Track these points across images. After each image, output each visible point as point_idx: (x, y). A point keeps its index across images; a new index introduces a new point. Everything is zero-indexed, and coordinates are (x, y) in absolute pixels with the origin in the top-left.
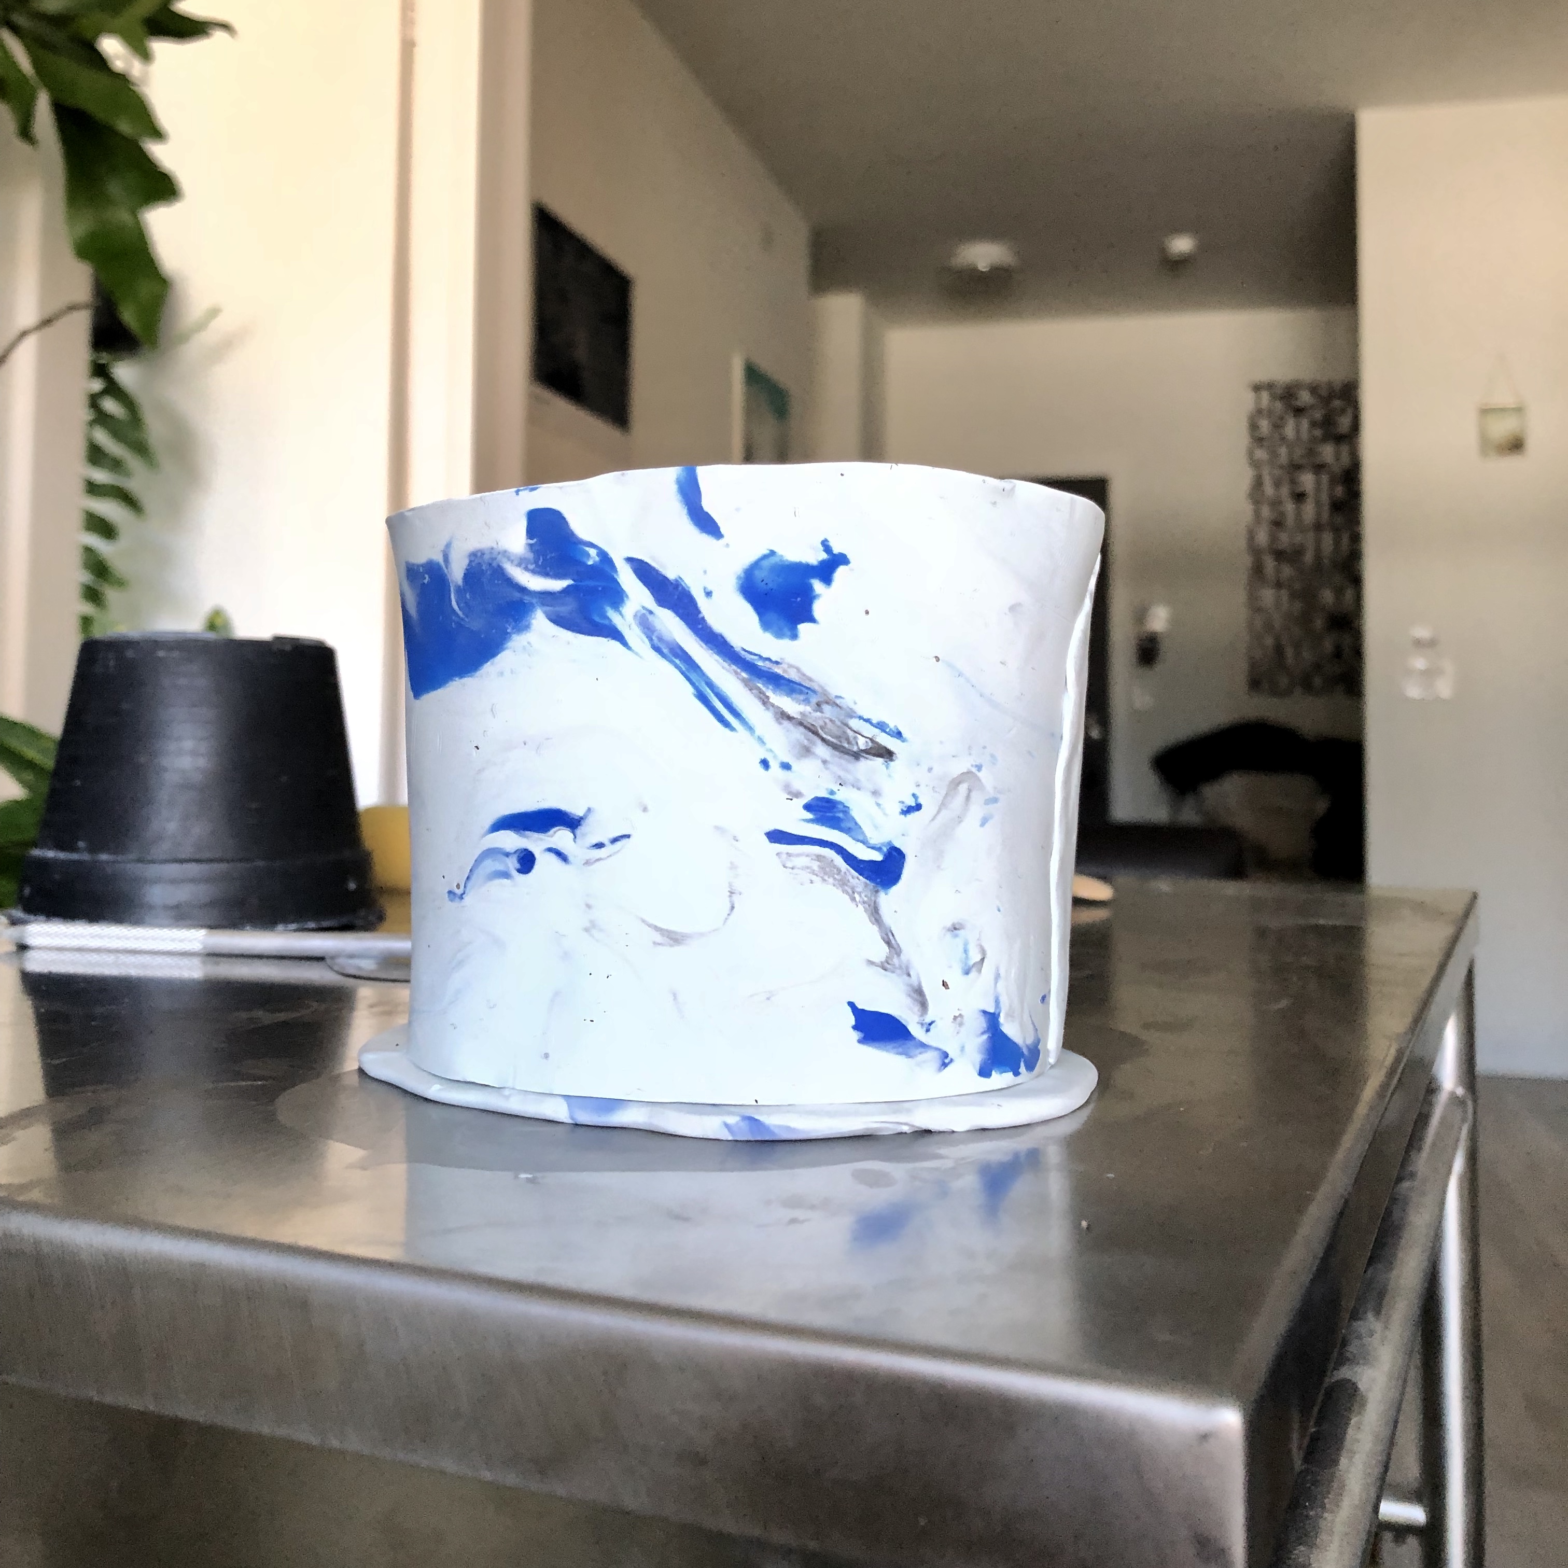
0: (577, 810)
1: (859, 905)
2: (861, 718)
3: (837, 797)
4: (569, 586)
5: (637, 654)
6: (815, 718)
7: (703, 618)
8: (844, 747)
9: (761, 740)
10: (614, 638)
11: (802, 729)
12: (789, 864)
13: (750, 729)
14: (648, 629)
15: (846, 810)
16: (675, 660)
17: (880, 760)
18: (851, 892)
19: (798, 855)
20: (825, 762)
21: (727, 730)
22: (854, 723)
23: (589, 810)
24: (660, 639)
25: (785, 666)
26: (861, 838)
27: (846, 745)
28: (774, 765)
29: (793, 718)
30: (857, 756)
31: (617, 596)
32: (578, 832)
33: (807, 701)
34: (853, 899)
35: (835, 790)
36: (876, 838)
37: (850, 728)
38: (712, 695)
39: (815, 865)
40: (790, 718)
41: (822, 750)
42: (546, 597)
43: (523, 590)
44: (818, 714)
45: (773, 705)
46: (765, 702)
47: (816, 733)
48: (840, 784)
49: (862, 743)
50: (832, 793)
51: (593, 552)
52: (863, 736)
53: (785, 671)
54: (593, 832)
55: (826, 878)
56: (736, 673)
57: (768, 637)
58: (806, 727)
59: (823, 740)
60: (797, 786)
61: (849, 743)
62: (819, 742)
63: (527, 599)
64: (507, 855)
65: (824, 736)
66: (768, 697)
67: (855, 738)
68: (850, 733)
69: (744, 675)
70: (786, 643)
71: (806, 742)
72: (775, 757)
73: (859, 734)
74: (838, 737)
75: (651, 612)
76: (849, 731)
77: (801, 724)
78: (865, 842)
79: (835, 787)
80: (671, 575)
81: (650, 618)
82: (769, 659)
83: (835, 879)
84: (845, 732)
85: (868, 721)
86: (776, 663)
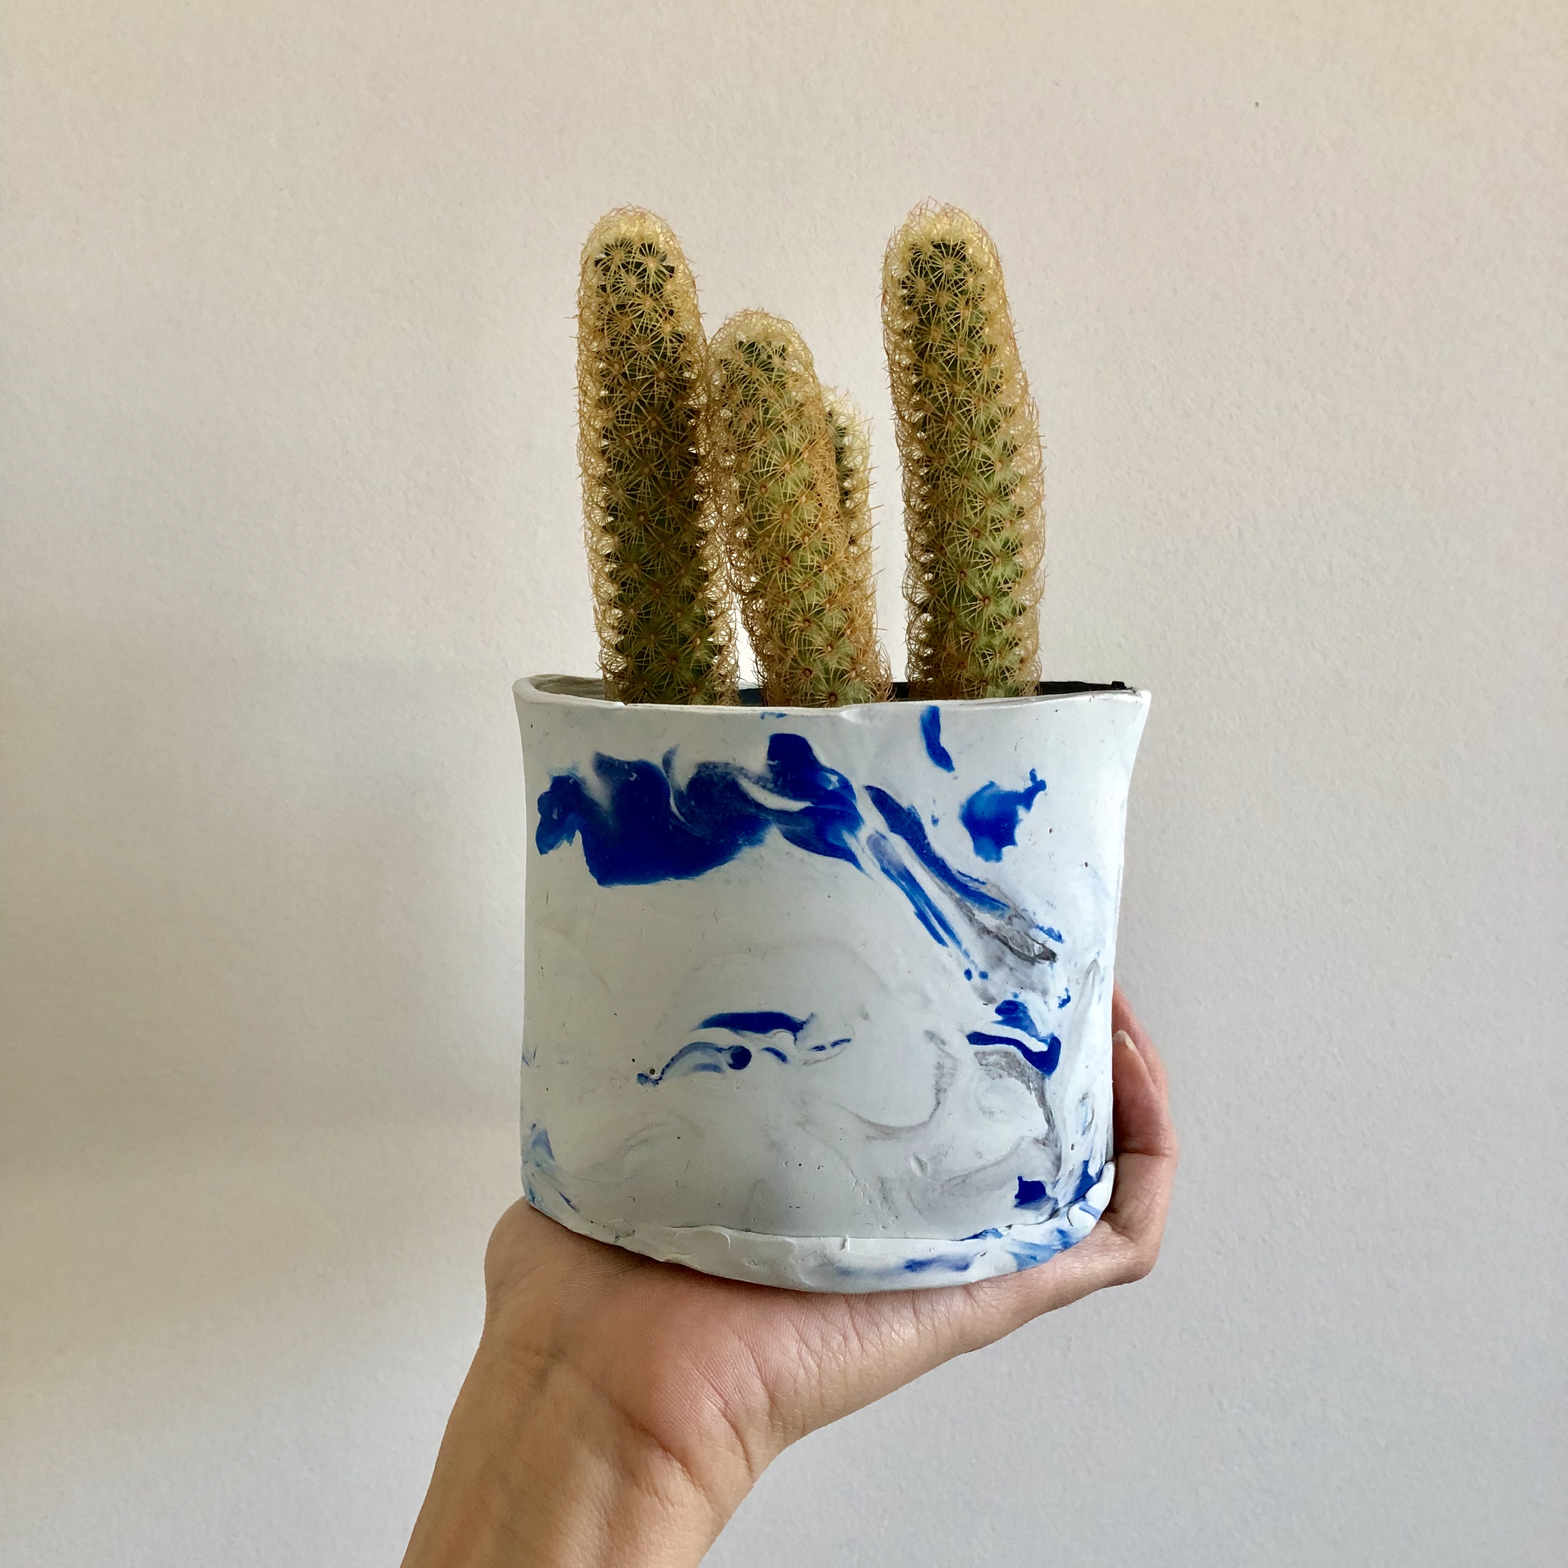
0: (798, 1014)
1: (1033, 1092)
2: (1038, 927)
3: (1020, 999)
4: (807, 808)
5: (867, 874)
6: (1006, 930)
7: (928, 844)
8: (1025, 955)
9: (966, 954)
10: (848, 860)
11: (997, 941)
12: (984, 1062)
13: (958, 943)
14: (880, 852)
15: (1025, 1010)
16: (901, 882)
17: (1045, 963)
18: (1026, 1081)
19: (992, 1054)
20: (1011, 969)
21: (940, 945)
22: (1034, 932)
23: (812, 1015)
24: (890, 863)
25: (988, 886)
26: (1034, 1033)
27: (1026, 953)
28: (975, 974)
29: (991, 932)
30: (1033, 960)
31: (853, 820)
32: (799, 1034)
33: (1002, 916)
34: (1029, 1088)
35: (1018, 992)
36: (1042, 1031)
37: (1030, 938)
38: (930, 914)
39: (1003, 1062)
40: (989, 932)
41: (1010, 959)
42: (782, 816)
43: (759, 806)
44: (1009, 927)
45: (977, 921)
46: (971, 919)
47: (1006, 944)
48: (1022, 988)
49: (1037, 950)
50: (1016, 996)
51: (834, 778)
52: (1038, 943)
53: (988, 890)
54: (811, 1036)
55: (1011, 1071)
56: (951, 894)
57: (980, 860)
58: (1000, 940)
59: (1011, 949)
60: (993, 991)
61: (1027, 949)
62: (1007, 950)
63: (763, 816)
64: (720, 1050)
65: (1012, 946)
66: (974, 915)
67: (1033, 945)
68: (1030, 942)
69: (958, 895)
70: (992, 865)
71: (999, 954)
72: (976, 967)
73: (1035, 941)
74: (1021, 946)
75: (884, 837)
76: (1029, 940)
77: (997, 937)
78: (1036, 1036)
80: (905, 804)
81: (883, 842)
82: (977, 880)
83: (1017, 1071)
84: (1026, 941)
85: (1041, 929)
86: (983, 883)
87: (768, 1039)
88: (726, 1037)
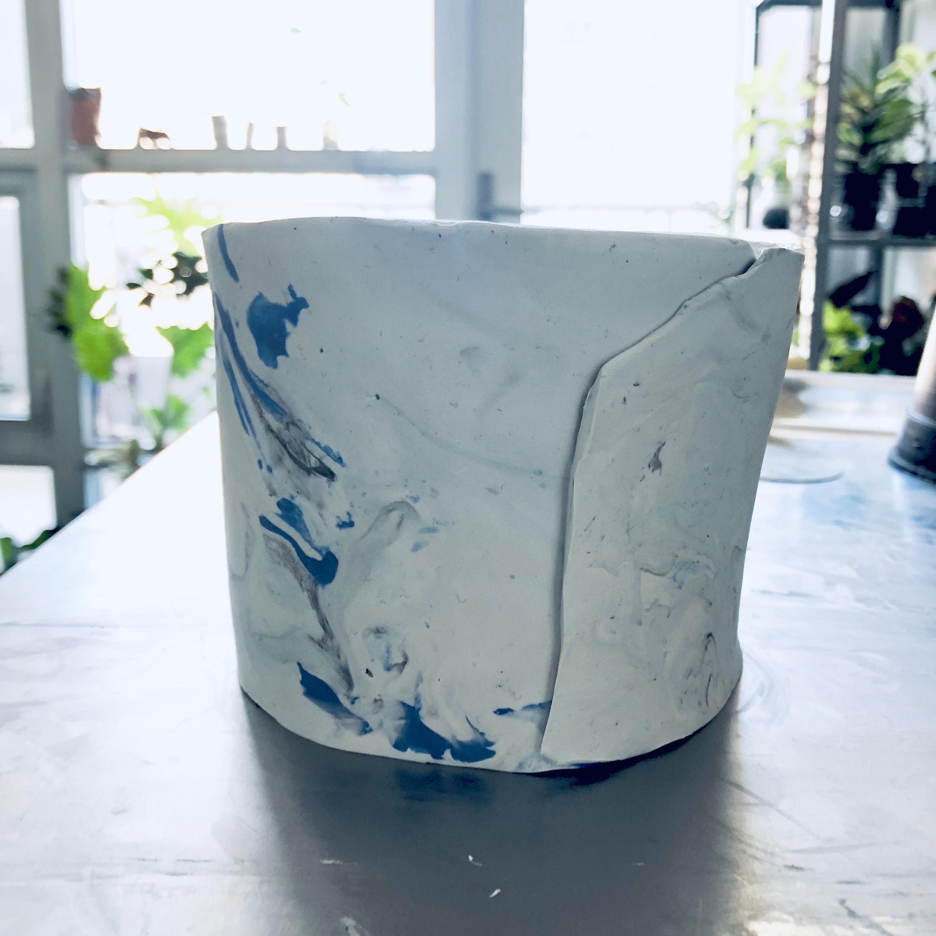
1: (306, 592)
2: (313, 440)
3: (295, 502)
6: (286, 435)
8: (301, 463)
9: (259, 446)
11: (278, 442)
12: (269, 545)
13: (254, 434)
15: (300, 514)
17: (324, 479)
18: (300, 579)
19: (272, 541)
20: (289, 472)
21: (246, 433)
22: (309, 445)
25: (271, 390)
26: (309, 539)
27: (302, 461)
28: (265, 466)
29: (274, 431)
30: (309, 471)
33: (281, 420)
34: (302, 586)
35: (295, 496)
36: (319, 543)
37: (306, 448)
39: (280, 551)
40: (272, 431)
41: (288, 461)
44: (287, 432)
45: (265, 419)
46: (261, 415)
47: (285, 447)
48: (297, 492)
49: (313, 463)
50: (292, 497)
52: (314, 456)
55: (286, 564)
57: (263, 364)
58: (280, 441)
59: (289, 452)
60: (276, 486)
61: (305, 460)
62: (287, 455)
66: (262, 411)
67: (309, 457)
68: (306, 453)
70: (271, 371)
71: (280, 453)
72: (265, 460)
73: (312, 454)
74: (297, 453)
76: (305, 451)
77: (278, 437)
78: (310, 542)
79: (295, 494)
82: (263, 382)
83: (291, 566)
84: (302, 451)
85: (318, 444)
86: (266, 385)
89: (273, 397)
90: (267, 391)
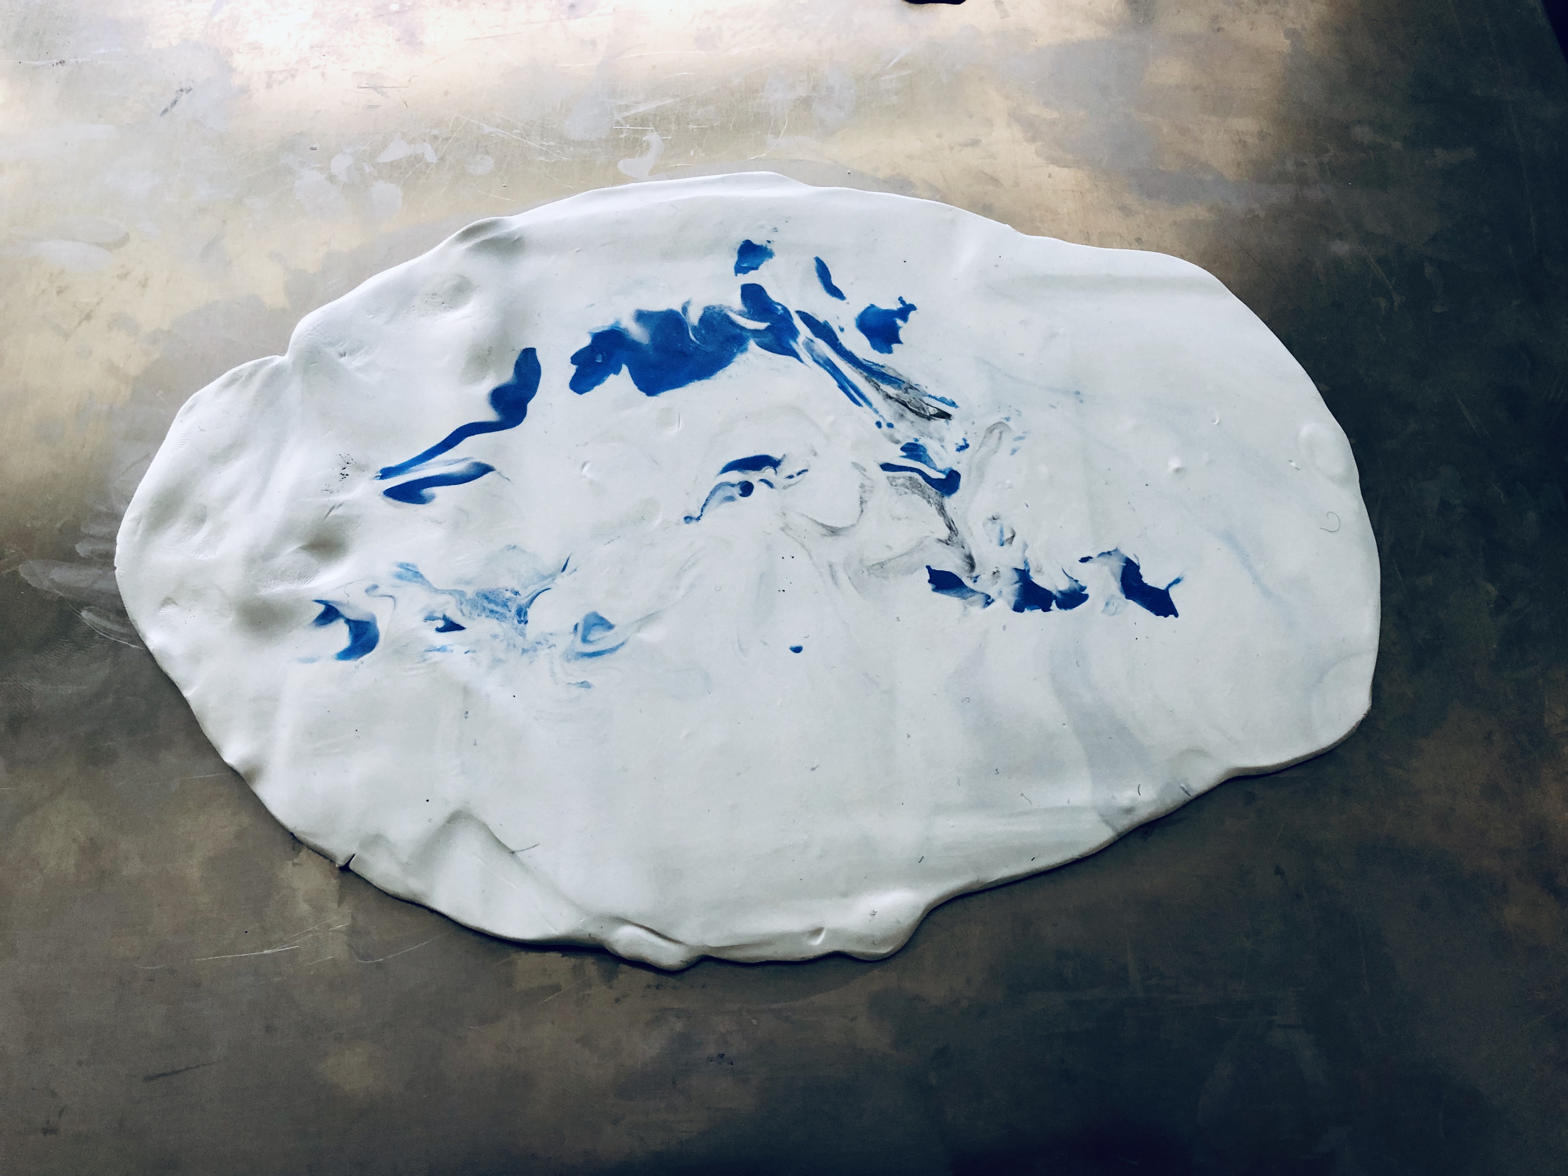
0: (777, 456)
1: (933, 505)
2: (930, 396)
3: (920, 442)
4: (768, 326)
5: (806, 365)
6: (905, 397)
7: (840, 342)
8: (922, 413)
9: (876, 412)
10: (794, 356)
11: (897, 403)
12: (894, 482)
13: (870, 404)
14: (812, 350)
15: (924, 450)
16: (827, 367)
17: (943, 420)
18: (928, 497)
19: (899, 477)
20: (912, 422)
21: (857, 407)
22: (926, 399)
23: (784, 455)
24: (818, 356)
25: (886, 368)
26: (933, 466)
28: (884, 425)
29: (892, 397)
30: (929, 418)
31: (794, 333)
32: (778, 469)
33: (899, 388)
34: (929, 500)
35: (918, 438)
36: (940, 465)
37: (924, 402)
38: (848, 386)
39: (910, 483)
40: (891, 398)
41: (910, 415)
42: (756, 333)
43: (742, 329)
44: (907, 394)
45: (882, 390)
46: (878, 388)
47: (906, 406)
48: (920, 435)
49: (932, 411)
50: (916, 440)
51: (779, 307)
52: (932, 406)
53: (886, 370)
54: (786, 469)
55: (916, 490)
56: (861, 373)
57: (876, 352)
58: (900, 402)
59: (910, 409)
60: (898, 436)
61: (924, 411)
62: (907, 411)
63: (745, 334)
64: (733, 486)
65: (910, 407)
66: (879, 386)
67: (928, 408)
68: (924, 406)
69: (866, 374)
70: (886, 356)
71: (901, 412)
72: (884, 420)
73: (930, 405)
74: (918, 408)
75: (813, 342)
76: (924, 404)
77: (897, 400)
78: (934, 468)
80: (822, 319)
81: (812, 344)
82: (878, 365)
83: (920, 490)
84: (922, 405)
85: (934, 397)
86: (882, 367)
87: (760, 474)
88: (736, 476)
89: (891, 373)
90: (883, 370)
